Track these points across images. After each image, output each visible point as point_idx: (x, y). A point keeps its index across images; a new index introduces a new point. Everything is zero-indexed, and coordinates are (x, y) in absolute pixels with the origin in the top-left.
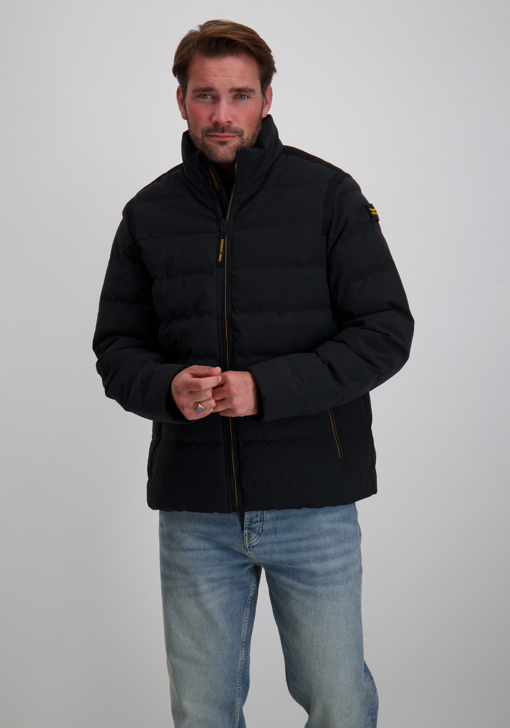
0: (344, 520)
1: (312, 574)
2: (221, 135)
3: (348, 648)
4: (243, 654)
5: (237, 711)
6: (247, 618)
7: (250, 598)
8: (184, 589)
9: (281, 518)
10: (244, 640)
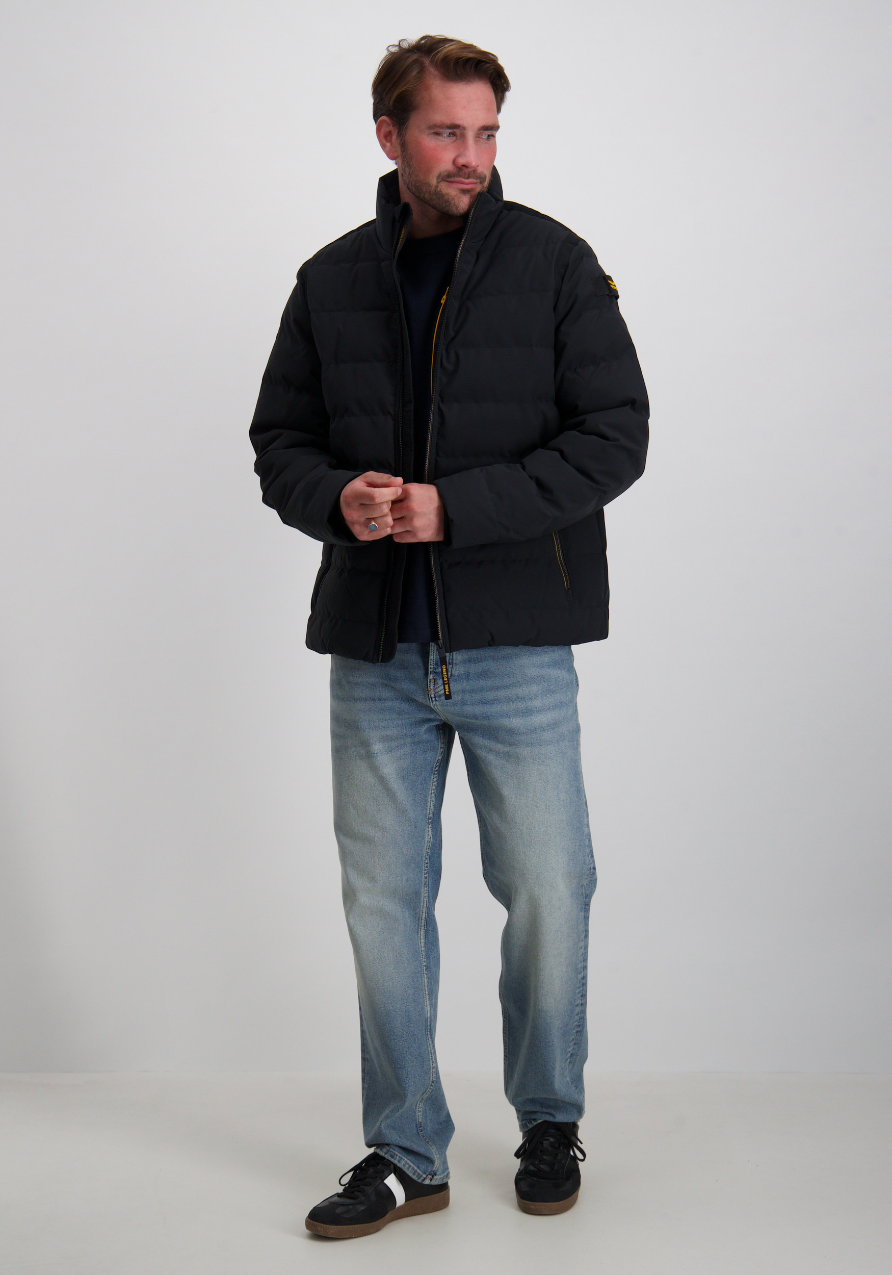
0: (554, 665)
1: (511, 732)
2: (467, 181)
3: (560, 824)
4: (430, 833)
5: (422, 904)
6: (434, 788)
7: (437, 762)
8: (354, 749)
9: (474, 660)
10: (430, 816)
